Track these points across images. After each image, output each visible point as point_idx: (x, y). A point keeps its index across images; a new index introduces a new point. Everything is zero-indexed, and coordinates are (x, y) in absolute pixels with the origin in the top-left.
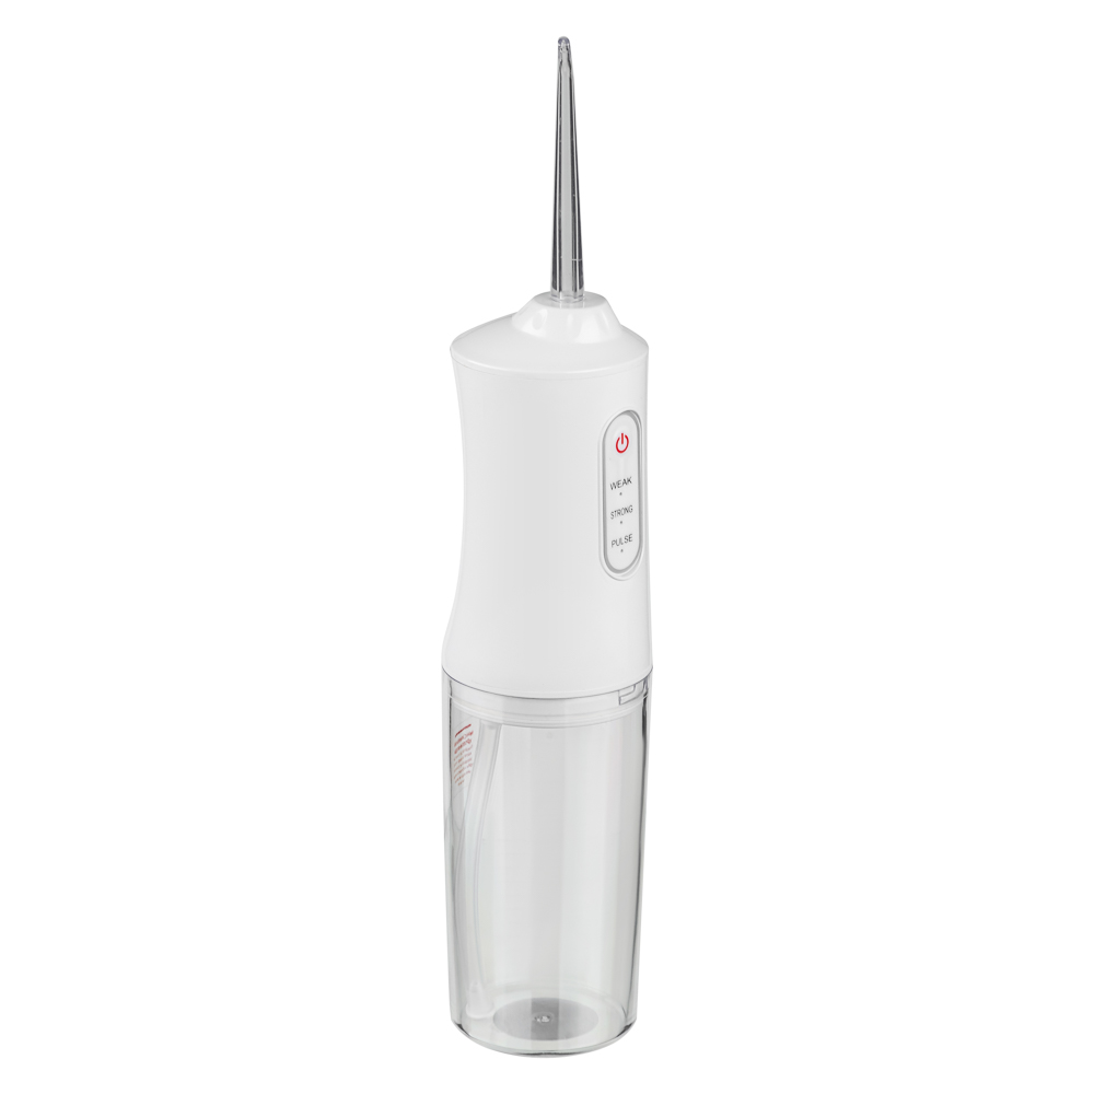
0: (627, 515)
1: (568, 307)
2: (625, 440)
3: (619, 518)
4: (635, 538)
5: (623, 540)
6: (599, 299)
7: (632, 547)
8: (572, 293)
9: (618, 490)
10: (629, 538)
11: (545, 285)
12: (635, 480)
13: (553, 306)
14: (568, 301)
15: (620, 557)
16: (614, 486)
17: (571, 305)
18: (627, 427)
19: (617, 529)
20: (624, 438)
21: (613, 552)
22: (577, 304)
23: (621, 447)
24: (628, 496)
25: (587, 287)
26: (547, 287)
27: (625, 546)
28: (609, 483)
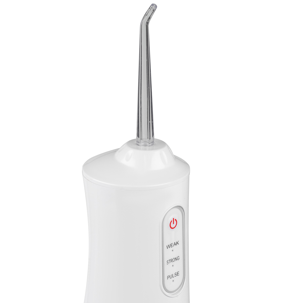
0: (176, 261)
1: (145, 150)
2: (175, 222)
3: (172, 263)
4: (181, 274)
5: (174, 275)
6: (162, 144)
7: (179, 279)
8: (147, 140)
9: (171, 249)
10: (177, 274)
11: (133, 136)
12: (181, 243)
13: (138, 149)
14: (145, 145)
15: (171, 285)
16: (168, 247)
17: (147, 147)
18: (177, 215)
19: (170, 269)
20: (174, 220)
21: (168, 282)
22: (150, 147)
23: (173, 226)
24: (177, 251)
25: (156, 136)
26: (134, 136)
27: (175, 278)
28: (166, 244)
